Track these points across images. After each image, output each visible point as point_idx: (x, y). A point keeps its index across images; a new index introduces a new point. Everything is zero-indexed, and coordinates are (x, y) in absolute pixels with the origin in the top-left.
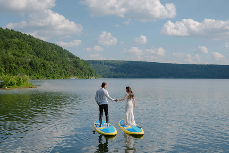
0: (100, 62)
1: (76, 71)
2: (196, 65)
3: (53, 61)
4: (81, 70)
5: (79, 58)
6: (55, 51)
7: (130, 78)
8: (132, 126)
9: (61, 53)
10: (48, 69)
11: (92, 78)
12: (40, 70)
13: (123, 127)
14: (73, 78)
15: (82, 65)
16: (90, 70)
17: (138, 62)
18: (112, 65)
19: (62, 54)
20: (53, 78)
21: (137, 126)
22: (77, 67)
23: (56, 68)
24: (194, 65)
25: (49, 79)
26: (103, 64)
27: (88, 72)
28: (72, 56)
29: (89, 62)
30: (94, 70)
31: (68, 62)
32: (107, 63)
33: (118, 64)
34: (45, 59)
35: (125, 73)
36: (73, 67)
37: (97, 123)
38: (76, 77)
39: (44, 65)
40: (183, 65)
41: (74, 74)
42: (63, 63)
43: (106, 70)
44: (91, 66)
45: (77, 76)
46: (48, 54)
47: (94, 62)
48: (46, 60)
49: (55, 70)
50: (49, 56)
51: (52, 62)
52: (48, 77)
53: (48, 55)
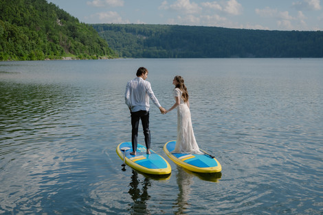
0: (117, 28)
1: (73, 45)
2: (297, 31)
3: (29, 25)
4: (82, 42)
5: (77, 20)
6: (31, 7)
7: (174, 57)
8: (194, 153)
9: (43, 11)
10: (21, 41)
11: (104, 57)
12: (5, 42)
13: (178, 157)
14: (69, 58)
15: (85, 33)
16: (99, 42)
17: (188, 27)
18: (140, 33)
19: (45, 13)
20: (31, 58)
21: (205, 154)
22: (74, 38)
23: (34, 39)
24: (294, 31)
25: (23, 60)
26: (124, 30)
27: (96, 45)
28: (64, 16)
29: (97, 26)
30: (106, 43)
31: (57, 27)
32: (131, 29)
33: (151, 32)
34: (13, 22)
35: (164, 48)
36: (66, 37)
37: (125, 149)
38: (74, 56)
39: (12, 34)
40: (273, 31)
41: (69, 49)
42: (47, 29)
43: (129, 42)
44: (101, 36)
45: (75, 54)
46: (19, 11)
47: (107, 28)
48: (14, 24)
49: (34, 42)
50: (22, 15)
51: (26, 28)
52: (21, 55)
53: (18, 14)
